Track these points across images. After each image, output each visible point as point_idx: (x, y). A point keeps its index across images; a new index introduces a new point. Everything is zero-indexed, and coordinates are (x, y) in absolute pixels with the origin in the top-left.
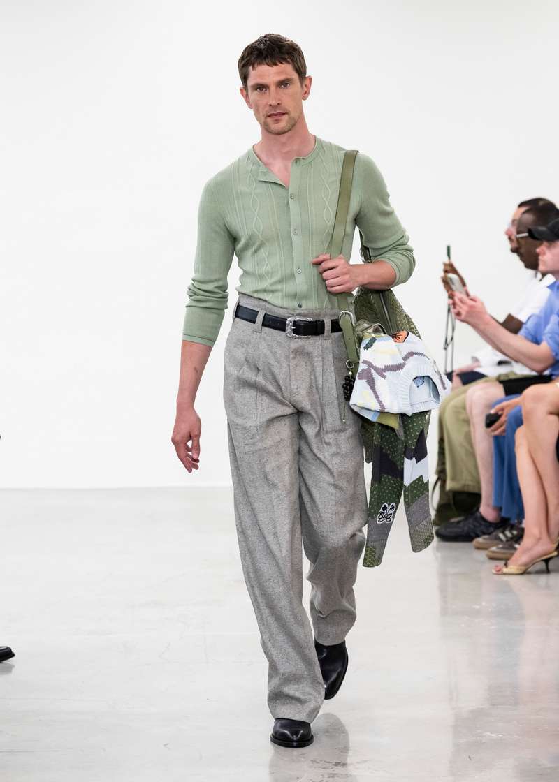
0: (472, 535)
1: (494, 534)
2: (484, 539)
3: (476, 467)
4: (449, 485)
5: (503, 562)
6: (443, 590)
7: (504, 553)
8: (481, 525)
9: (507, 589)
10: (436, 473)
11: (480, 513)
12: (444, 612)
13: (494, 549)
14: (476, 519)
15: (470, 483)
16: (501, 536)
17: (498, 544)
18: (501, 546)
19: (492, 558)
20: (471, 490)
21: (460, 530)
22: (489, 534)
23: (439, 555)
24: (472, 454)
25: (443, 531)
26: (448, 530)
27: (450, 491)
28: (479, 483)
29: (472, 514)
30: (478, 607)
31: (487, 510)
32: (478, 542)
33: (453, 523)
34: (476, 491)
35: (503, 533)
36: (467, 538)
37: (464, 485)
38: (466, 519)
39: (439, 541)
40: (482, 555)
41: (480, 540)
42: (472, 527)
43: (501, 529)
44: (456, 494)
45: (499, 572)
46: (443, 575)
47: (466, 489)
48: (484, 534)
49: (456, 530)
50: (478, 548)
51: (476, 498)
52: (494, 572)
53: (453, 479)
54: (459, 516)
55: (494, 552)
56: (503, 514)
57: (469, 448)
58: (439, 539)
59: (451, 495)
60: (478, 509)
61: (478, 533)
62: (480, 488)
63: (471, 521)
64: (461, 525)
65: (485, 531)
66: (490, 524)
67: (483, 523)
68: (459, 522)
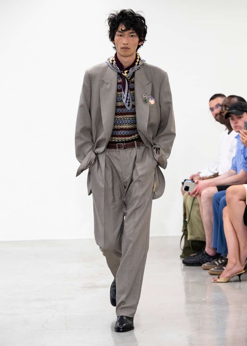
0: (201, 262)
1: (213, 261)
2: (207, 264)
3: (203, 229)
4: (189, 238)
5: (217, 276)
6: (187, 290)
7: (217, 272)
8: (205, 257)
9: (220, 290)
10: (182, 232)
11: (205, 251)
12: (188, 302)
13: (212, 269)
14: (203, 254)
15: (200, 236)
16: (216, 262)
17: (215, 267)
18: (216, 268)
19: (212, 274)
20: (201, 239)
21: (195, 260)
22: (210, 262)
23: (184, 273)
24: (201, 222)
25: (186, 261)
26: (190, 260)
27: (189, 240)
28: (204, 236)
29: (201, 252)
30: (205, 299)
31: (208, 250)
32: (204, 266)
33: (191, 256)
34: (203, 240)
35: (217, 261)
36: (199, 264)
37: (197, 237)
38: (198, 255)
39: (184, 266)
40: (207, 273)
41: (205, 265)
42: (201, 258)
43: (216, 259)
44: (193, 241)
45: (215, 281)
46: (187, 283)
47: (198, 239)
48: (207, 262)
49: (193, 260)
50: (205, 269)
51: (203, 243)
52: (213, 281)
53: (191, 234)
54: (195, 253)
55: (212, 271)
56: (217, 251)
57: (199, 218)
58: (184, 265)
59: (190, 242)
60: (204, 249)
61: (205, 261)
62: (205, 239)
63: (200, 255)
64: (195, 257)
65: (208, 260)
66: (210, 257)
67: (207, 256)
68: (194, 256)
